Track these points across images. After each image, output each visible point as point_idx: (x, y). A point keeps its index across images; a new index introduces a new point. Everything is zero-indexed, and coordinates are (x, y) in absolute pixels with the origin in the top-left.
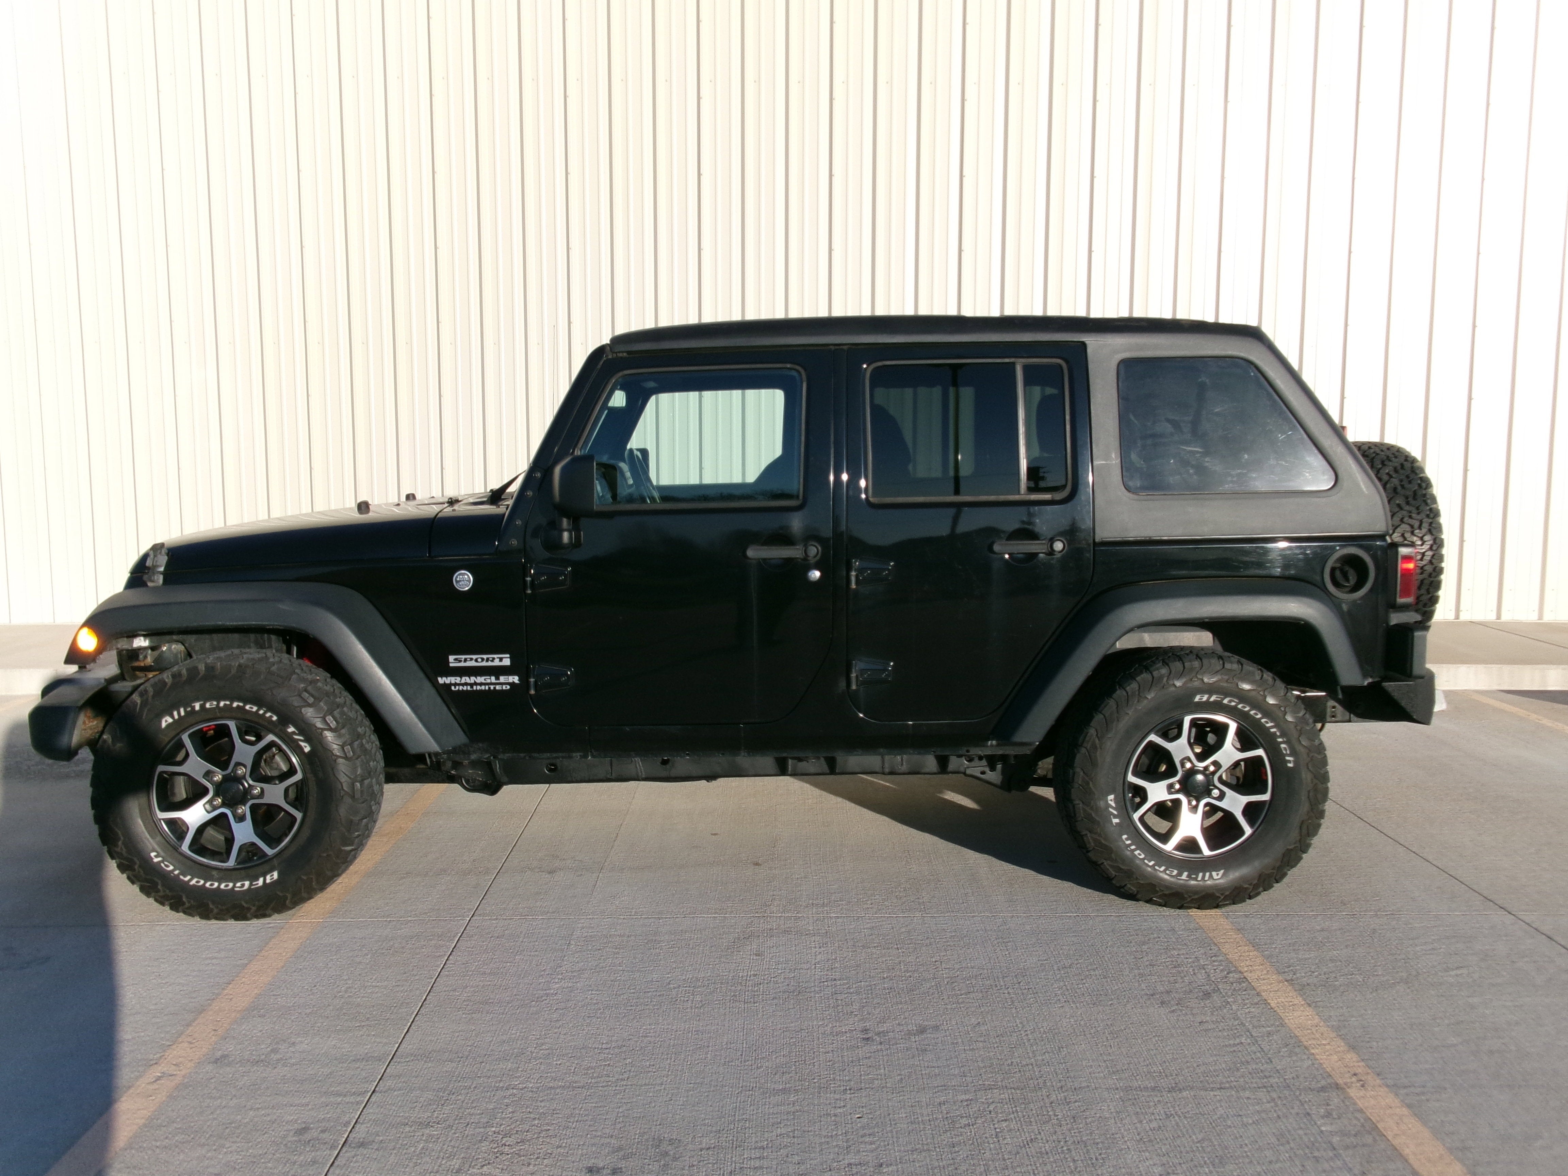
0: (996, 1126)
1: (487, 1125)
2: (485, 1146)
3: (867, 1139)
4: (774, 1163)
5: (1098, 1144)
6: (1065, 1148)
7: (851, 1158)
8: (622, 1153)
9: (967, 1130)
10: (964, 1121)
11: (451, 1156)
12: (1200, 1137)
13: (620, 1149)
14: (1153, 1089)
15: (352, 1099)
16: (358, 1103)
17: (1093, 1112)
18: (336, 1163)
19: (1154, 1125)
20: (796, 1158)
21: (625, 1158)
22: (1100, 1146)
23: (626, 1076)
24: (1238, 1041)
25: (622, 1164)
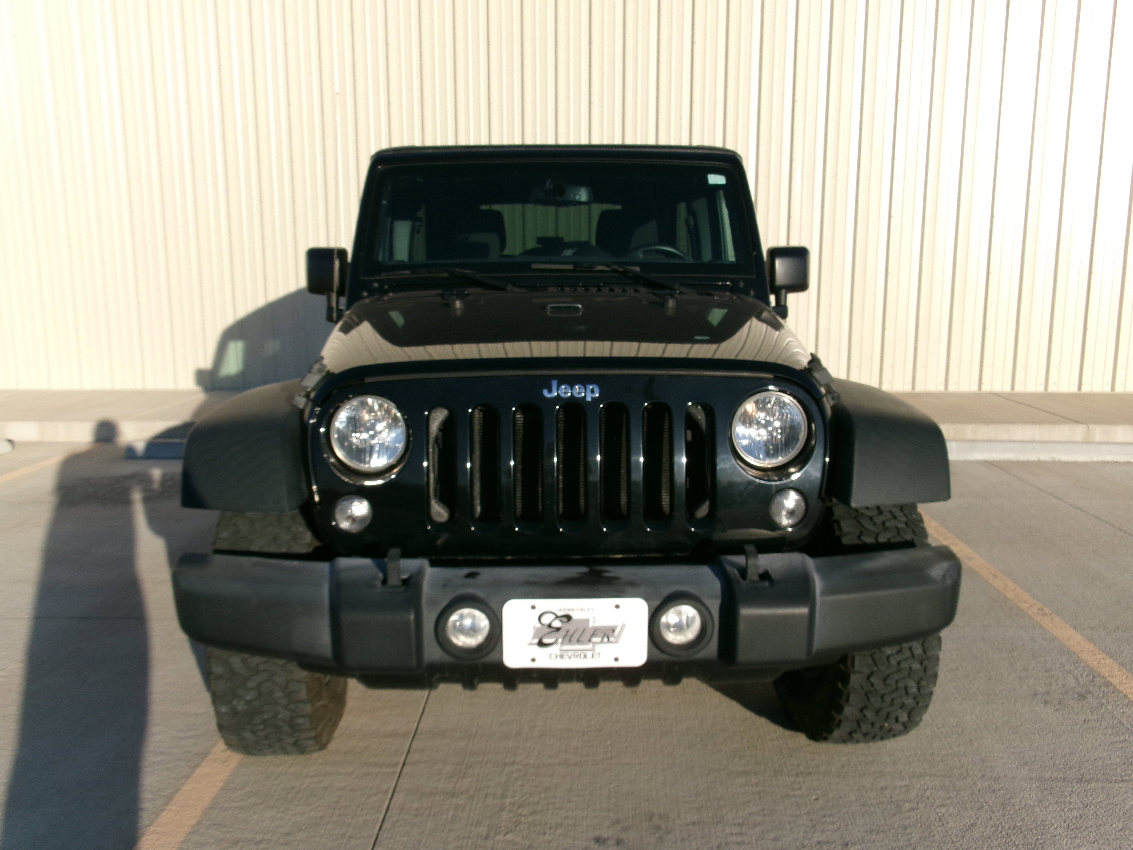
0: (937, 810)
1: (503, 796)
2: (504, 815)
3: (828, 819)
4: (753, 838)
5: (1032, 830)
6: (1004, 833)
7: (818, 837)
8: (620, 826)
9: (912, 814)
10: (908, 806)
11: (478, 824)
12: (1120, 826)
13: (618, 822)
14: (1064, 779)
15: (387, 770)
16: (393, 773)
17: (1018, 800)
18: (384, 827)
19: (1075, 813)
20: (771, 835)
21: (625, 829)
22: (1035, 832)
23: (609, 755)
24: (1122, 738)
25: (623, 836)
